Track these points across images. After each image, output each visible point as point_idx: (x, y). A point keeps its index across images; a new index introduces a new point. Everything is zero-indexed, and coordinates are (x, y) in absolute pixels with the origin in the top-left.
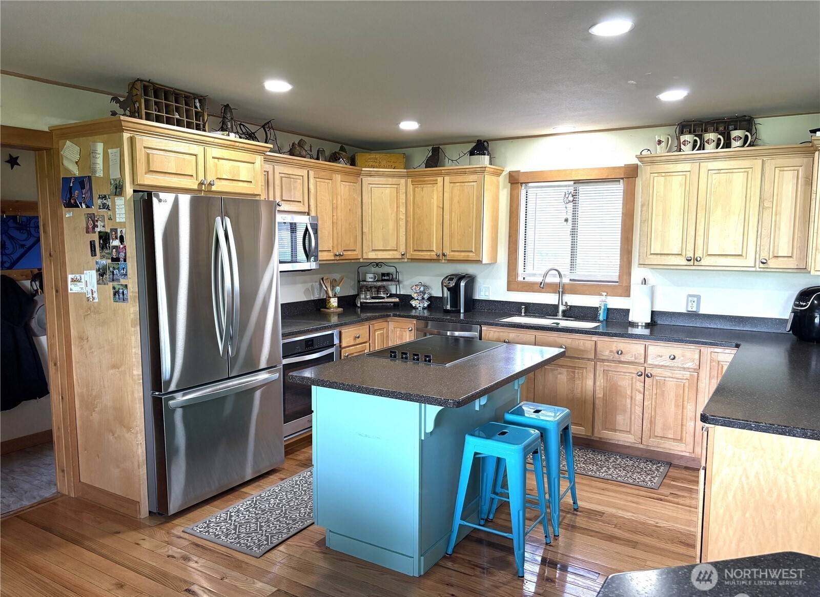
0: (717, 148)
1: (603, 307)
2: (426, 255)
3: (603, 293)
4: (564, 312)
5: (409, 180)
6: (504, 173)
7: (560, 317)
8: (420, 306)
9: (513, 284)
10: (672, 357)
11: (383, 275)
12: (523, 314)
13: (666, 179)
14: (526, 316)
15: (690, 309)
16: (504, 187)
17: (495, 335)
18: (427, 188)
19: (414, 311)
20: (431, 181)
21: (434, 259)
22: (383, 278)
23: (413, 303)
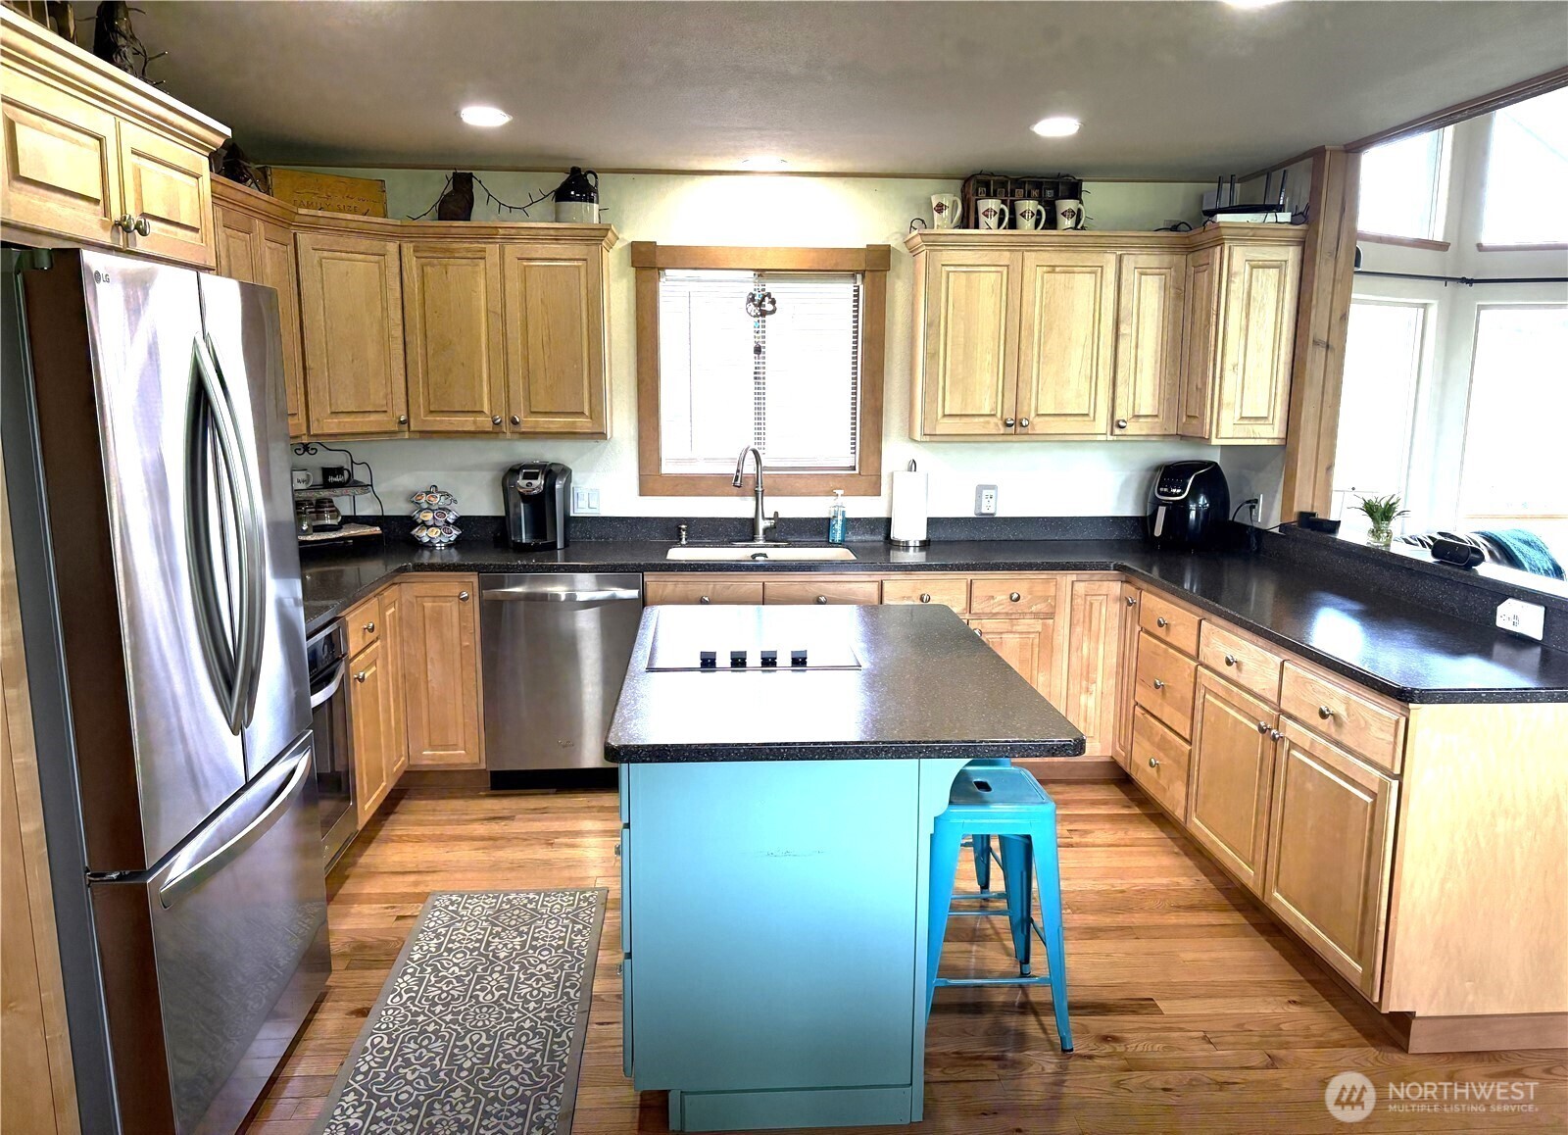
0: (1036, 228)
1: (840, 518)
2: (467, 423)
3: (837, 492)
4: (766, 530)
5: (408, 248)
6: (618, 245)
7: (761, 543)
8: (441, 542)
9: (651, 481)
10: (1015, 596)
11: (327, 472)
12: (684, 542)
13: (968, 279)
14: (689, 545)
15: (984, 511)
16: (622, 275)
17: (678, 589)
18: (457, 268)
19: (427, 554)
20: (468, 250)
21: (487, 432)
22: (331, 479)
23: (424, 535)
